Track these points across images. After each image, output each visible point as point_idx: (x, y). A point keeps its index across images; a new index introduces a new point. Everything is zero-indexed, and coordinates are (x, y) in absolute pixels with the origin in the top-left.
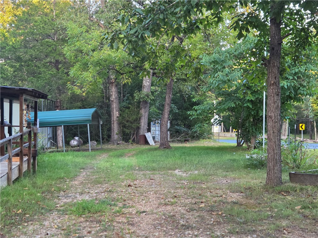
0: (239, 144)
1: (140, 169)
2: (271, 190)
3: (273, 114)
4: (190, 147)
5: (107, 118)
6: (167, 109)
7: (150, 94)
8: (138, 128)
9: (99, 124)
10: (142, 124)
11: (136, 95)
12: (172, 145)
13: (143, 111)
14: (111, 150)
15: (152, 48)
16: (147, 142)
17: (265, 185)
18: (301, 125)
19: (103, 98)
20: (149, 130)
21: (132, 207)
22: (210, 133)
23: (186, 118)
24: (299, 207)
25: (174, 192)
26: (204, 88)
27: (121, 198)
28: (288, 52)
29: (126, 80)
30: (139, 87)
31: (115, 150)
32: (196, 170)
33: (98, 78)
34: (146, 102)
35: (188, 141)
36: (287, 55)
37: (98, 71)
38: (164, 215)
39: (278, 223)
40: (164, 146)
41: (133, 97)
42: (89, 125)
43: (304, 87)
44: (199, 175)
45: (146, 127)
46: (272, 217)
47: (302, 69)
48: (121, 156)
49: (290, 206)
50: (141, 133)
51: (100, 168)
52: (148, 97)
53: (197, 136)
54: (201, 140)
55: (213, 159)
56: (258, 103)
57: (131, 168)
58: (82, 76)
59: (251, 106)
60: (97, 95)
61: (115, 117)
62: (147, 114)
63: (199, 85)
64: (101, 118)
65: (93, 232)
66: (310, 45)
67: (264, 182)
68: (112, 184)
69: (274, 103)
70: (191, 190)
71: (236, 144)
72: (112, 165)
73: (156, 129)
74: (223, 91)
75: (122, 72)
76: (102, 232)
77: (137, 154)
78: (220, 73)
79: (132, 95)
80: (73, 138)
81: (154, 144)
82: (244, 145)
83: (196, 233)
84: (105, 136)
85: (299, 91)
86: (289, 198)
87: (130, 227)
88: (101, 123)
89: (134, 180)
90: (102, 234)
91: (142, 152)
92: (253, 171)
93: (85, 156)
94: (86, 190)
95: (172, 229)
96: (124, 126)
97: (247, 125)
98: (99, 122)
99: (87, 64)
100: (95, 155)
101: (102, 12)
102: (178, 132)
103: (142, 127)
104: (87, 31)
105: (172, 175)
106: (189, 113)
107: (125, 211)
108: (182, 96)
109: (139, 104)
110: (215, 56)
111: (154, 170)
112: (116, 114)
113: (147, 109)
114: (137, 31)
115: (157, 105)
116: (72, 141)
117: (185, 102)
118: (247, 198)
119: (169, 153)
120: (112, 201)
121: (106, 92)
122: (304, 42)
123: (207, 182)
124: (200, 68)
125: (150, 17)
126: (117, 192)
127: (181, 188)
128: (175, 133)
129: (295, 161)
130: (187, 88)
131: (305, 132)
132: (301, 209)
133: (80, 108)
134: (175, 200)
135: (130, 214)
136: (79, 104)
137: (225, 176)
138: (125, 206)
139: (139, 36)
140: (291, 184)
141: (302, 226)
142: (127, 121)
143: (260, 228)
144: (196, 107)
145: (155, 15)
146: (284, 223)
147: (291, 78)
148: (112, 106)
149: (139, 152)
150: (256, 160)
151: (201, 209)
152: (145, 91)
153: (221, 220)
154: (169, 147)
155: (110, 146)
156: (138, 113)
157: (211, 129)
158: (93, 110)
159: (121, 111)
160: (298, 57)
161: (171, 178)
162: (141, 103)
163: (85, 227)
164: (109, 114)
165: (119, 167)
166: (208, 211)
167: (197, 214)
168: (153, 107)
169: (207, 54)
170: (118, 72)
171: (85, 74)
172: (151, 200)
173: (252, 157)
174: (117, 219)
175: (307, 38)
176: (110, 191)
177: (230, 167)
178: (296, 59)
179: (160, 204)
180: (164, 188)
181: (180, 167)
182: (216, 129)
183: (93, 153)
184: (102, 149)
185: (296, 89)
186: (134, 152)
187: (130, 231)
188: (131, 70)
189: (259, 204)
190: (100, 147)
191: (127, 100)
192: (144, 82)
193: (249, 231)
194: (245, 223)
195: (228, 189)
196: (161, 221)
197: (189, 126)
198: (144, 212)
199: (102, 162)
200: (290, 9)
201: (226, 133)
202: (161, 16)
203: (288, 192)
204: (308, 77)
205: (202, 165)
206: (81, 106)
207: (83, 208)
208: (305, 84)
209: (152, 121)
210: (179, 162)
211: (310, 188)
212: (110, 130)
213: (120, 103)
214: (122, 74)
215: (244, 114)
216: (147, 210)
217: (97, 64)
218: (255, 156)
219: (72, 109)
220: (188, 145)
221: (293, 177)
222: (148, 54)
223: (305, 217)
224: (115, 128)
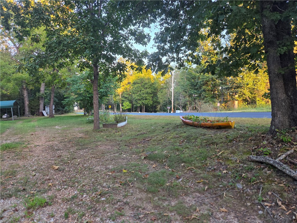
0: (85, 114)
1: (39, 127)
2: (95, 131)
3: (95, 102)
4: (63, 116)
5: (22, 105)
6: (52, 100)
7: (44, 94)
8: (39, 109)
9: (18, 108)
10: (41, 107)
11: (37, 94)
12: (55, 116)
13: (41, 101)
14: (25, 119)
15: (42, 73)
16: (43, 115)
17: (93, 129)
18: (109, 106)
19: (20, 96)
20: (44, 110)
21: (33, 144)
22: (73, 110)
23: (62, 104)
24: (105, 137)
25: (54, 136)
26: (69, 92)
27: (27, 140)
28: (101, 78)
29: (31, 87)
30: (39, 91)
31: (27, 119)
32: (65, 125)
33: (16, 86)
34: (42, 97)
35: (63, 114)
36: (101, 79)
37: (16, 83)
38: (48, 146)
39: (97, 143)
40: (51, 116)
41: (36, 95)
42: (12, 108)
43: (109, 91)
44: (66, 128)
45: (43, 108)
46: (95, 141)
47: (108, 85)
48: (30, 122)
49: (102, 137)
50: (40, 111)
51: (18, 128)
52: (43, 95)
53: (67, 111)
54: (69, 113)
55: (74, 120)
56: (91, 98)
57: (34, 127)
58: (7, 85)
59: (89, 99)
60: (16, 94)
61: (27, 104)
62: (43, 103)
63: (67, 90)
64: (19, 105)
65: (10, 157)
66: (109, 76)
67: (93, 128)
68: (23, 135)
69: (96, 97)
70: (62, 134)
71: (83, 114)
72: (24, 126)
73: (47, 109)
74: (77, 93)
75: (29, 84)
76: (15, 157)
77: (38, 121)
78: (75, 85)
79: (35, 94)
80: (4, 115)
81: (47, 116)
82: (87, 114)
83: (62, 152)
84: (22, 113)
85: (107, 93)
86: (102, 134)
87: (30, 153)
88: (19, 107)
89: (35, 132)
90: (15, 158)
91: (40, 120)
92: (89, 124)
93: (10, 123)
94: (9, 138)
95: (51, 151)
96: (32, 108)
97: (88, 106)
98: (17, 106)
99: (10, 79)
100: (16, 122)
101: (18, 56)
102: (58, 110)
103: (41, 108)
104: (9, 64)
105: (54, 129)
106: (62, 102)
107: (29, 146)
108: (60, 95)
109: (39, 98)
110: (73, 78)
111: (46, 127)
112: (27, 103)
113: (43, 100)
114: (32, 65)
115: (48, 98)
116: (4, 116)
117: (61, 97)
118: (85, 135)
119: (54, 119)
120: (22, 142)
121: (22, 93)
122: (107, 75)
123: (69, 130)
124: (65, 83)
125: (39, 59)
126: (25, 138)
127: (57, 134)
128: (57, 111)
129: (105, 119)
130: (62, 91)
131: (111, 109)
132: (106, 137)
133: (8, 100)
134: (54, 139)
135: (31, 147)
136: (7, 98)
137: (78, 127)
138: (29, 144)
139: (33, 68)
140: (103, 128)
141: (106, 144)
142: (33, 106)
143: (90, 146)
144: (65, 99)
145: (41, 59)
146: (99, 143)
147: (104, 88)
148: (25, 99)
149: (39, 119)
150: (90, 120)
151: (65, 142)
152: (42, 92)
153: (74, 145)
154: (53, 117)
155: (24, 118)
156: (39, 102)
157: (74, 108)
158: (14, 101)
159: (30, 101)
160: (105, 80)
161: (53, 130)
162: (40, 98)
163: (6, 155)
164: (23, 103)
165: (28, 127)
166: (69, 142)
167: (63, 144)
168: (46, 99)
169: (70, 77)
170: (27, 83)
171: (9, 84)
172: (42, 140)
173: (89, 119)
174: (24, 150)
175: (108, 73)
176: (22, 138)
177: (80, 124)
178: (105, 81)
179: (47, 141)
180: (49, 134)
181: (58, 125)
182: (76, 108)
183: (15, 121)
184: (20, 119)
185: (106, 92)
186: (36, 120)
187: (30, 155)
188: (34, 83)
189: (90, 137)
190: (19, 118)
191: (33, 96)
192: (41, 88)
193: (85, 148)
194: (84, 145)
195: (78, 132)
196: (46, 148)
197: (64, 108)
198: (38, 145)
199: (19, 125)
200: (101, 61)
201: (81, 110)
202: (44, 59)
203: (102, 131)
204: (111, 88)
205: (68, 123)
206: (8, 99)
207: (6, 147)
208: (109, 90)
209: (46, 106)
210: (58, 123)
211: (110, 129)
212: (24, 110)
213: (29, 98)
214: (29, 85)
215: (86, 103)
216: (40, 144)
217: (15, 80)
218: (90, 118)
219: (3, 101)
220: (63, 115)
221: (104, 126)
222: (40, 76)
223: (107, 140)
224: (27, 109)
